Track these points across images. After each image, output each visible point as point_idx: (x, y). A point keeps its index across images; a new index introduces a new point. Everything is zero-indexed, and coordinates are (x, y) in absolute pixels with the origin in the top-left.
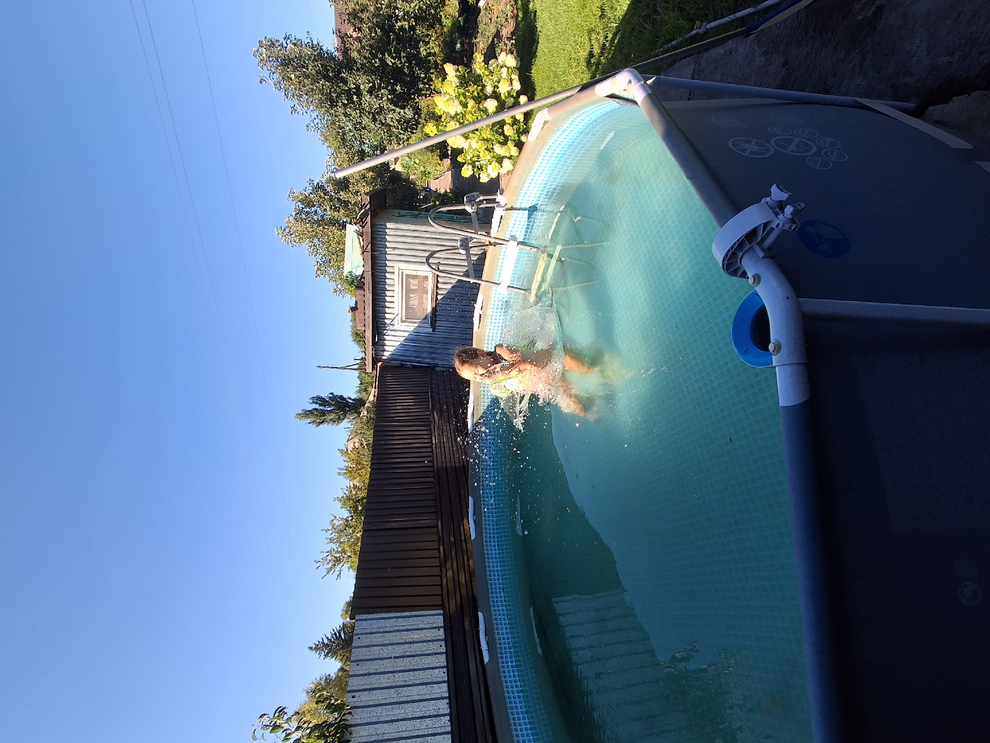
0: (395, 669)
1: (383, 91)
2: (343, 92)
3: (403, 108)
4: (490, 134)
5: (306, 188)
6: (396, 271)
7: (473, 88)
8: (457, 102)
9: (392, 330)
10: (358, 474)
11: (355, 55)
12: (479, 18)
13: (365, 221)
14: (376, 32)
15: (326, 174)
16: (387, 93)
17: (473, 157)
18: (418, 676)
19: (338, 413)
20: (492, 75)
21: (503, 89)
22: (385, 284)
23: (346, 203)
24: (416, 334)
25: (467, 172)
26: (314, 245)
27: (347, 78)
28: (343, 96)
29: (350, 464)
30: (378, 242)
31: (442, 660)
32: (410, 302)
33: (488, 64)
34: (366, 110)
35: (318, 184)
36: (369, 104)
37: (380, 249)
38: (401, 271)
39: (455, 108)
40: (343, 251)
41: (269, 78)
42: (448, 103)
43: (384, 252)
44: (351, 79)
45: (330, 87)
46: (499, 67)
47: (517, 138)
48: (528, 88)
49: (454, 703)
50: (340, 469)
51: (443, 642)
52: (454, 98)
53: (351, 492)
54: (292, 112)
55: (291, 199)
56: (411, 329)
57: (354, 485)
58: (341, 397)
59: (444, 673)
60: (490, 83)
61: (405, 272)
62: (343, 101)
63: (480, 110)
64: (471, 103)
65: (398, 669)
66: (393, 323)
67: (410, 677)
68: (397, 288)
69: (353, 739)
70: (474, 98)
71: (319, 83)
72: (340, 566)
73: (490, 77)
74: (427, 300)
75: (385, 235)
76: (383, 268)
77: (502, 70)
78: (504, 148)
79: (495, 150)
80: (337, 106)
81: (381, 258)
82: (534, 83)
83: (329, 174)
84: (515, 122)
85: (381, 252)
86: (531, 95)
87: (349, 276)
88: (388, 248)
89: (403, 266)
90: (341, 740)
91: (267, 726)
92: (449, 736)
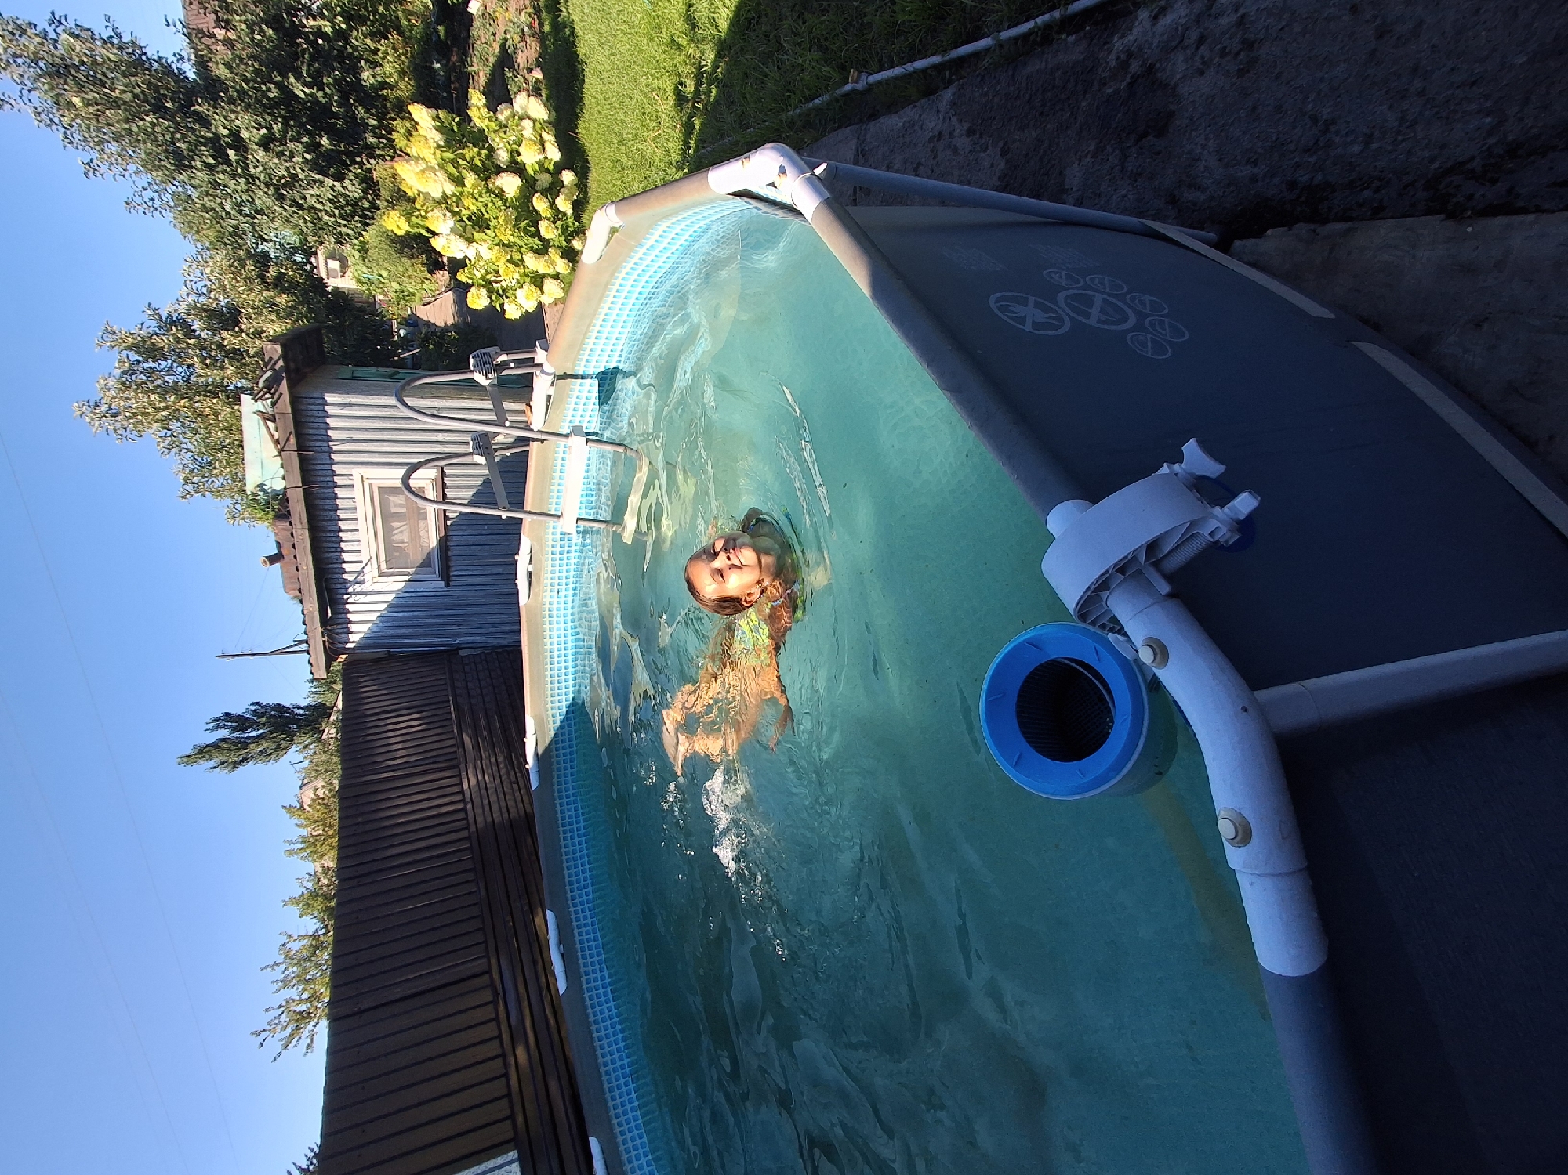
1: (291, 145)
2: (202, 140)
3: (340, 178)
4: (513, 235)
5: (142, 324)
6: (357, 482)
7: (471, 152)
8: (441, 175)
9: (358, 593)
11: (222, 72)
12: (473, 32)
13: (275, 391)
14: (261, 31)
15: (185, 297)
16: (300, 148)
17: (488, 273)
19: (274, 738)
20: (505, 132)
21: (530, 157)
22: (337, 508)
23: (237, 355)
24: (410, 594)
25: (478, 300)
26: (173, 435)
27: (208, 115)
28: (203, 148)
29: (309, 829)
30: (311, 431)
32: (393, 537)
33: (495, 111)
34: (258, 179)
35: (170, 316)
36: (265, 168)
37: (318, 444)
38: (366, 483)
39: (439, 186)
40: (241, 446)
41: (19, 100)
42: (425, 176)
43: (326, 449)
44: (217, 117)
45: (172, 130)
46: (517, 118)
47: (564, 244)
48: (574, 156)
50: (291, 842)
52: (437, 167)
53: (318, 881)
54: (86, 174)
55: (108, 344)
56: (400, 586)
58: (280, 708)
60: (502, 145)
61: (377, 484)
62: (204, 158)
63: (489, 191)
64: (470, 179)
66: (360, 579)
68: (363, 513)
70: (474, 170)
71: (143, 119)
72: (310, 1027)
73: (502, 135)
74: (428, 531)
75: (324, 417)
76: (328, 479)
77: (522, 124)
78: (543, 260)
79: (527, 264)
80: (192, 167)
81: (321, 460)
82: (585, 151)
83: (193, 297)
84: (557, 215)
85: (319, 449)
86: (583, 174)
87: (259, 493)
88: (333, 440)
89: (369, 472)
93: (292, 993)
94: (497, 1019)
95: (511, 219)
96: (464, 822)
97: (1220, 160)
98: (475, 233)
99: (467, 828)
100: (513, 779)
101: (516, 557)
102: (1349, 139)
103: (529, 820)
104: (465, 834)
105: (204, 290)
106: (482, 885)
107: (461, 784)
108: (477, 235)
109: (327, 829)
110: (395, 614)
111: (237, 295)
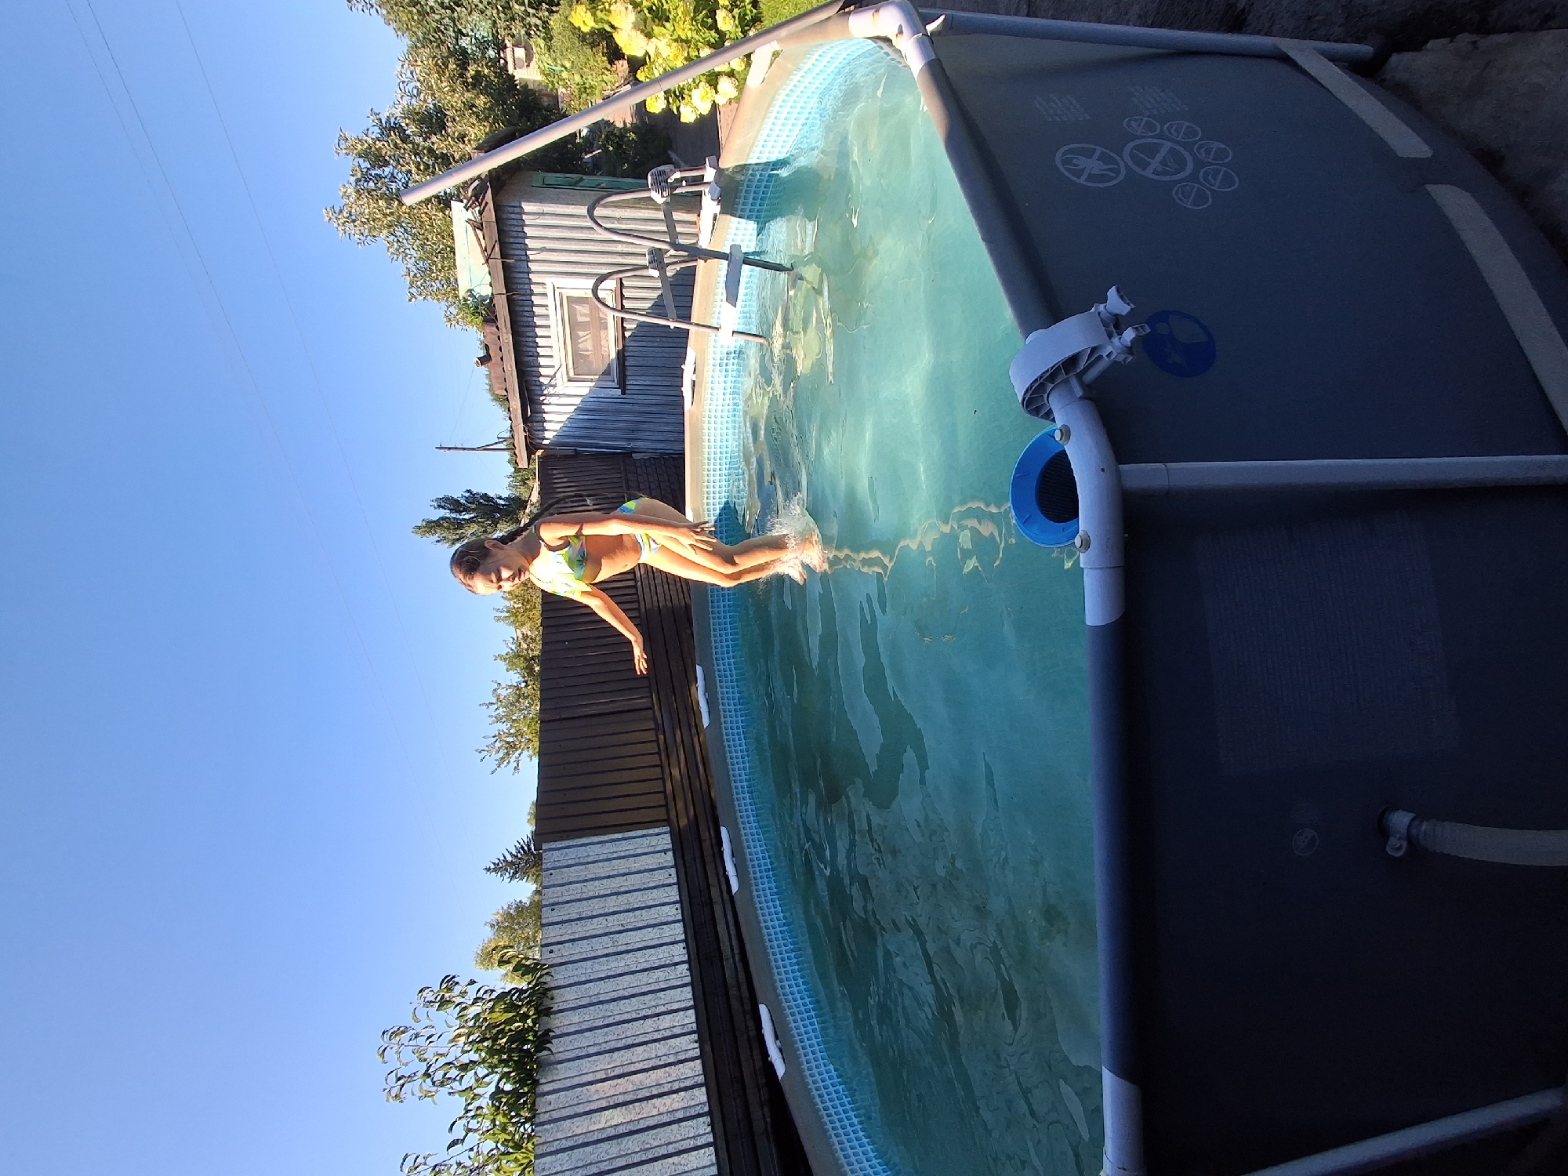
0: (607, 910)
4: (691, 29)
5: (368, 130)
6: (550, 291)
9: (551, 395)
10: (527, 617)
13: (483, 200)
15: (400, 100)
18: (640, 917)
19: (483, 522)
22: (533, 315)
24: (595, 399)
25: (656, 102)
26: (398, 241)
29: (512, 602)
30: (512, 240)
31: (673, 893)
32: (579, 346)
35: (389, 120)
37: (517, 252)
38: (557, 291)
40: (453, 251)
43: (523, 258)
47: (740, 35)
49: (693, 947)
50: (498, 610)
51: (673, 869)
53: (520, 644)
55: (344, 151)
56: (586, 391)
57: (523, 634)
58: (485, 496)
59: (677, 909)
61: (566, 293)
65: (611, 911)
66: (553, 382)
67: (631, 919)
68: (554, 321)
69: (556, 1005)
72: (517, 755)
74: (607, 341)
75: (522, 226)
76: (526, 287)
81: (521, 268)
83: (406, 100)
84: (735, 3)
85: (518, 257)
87: (469, 298)
88: (530, 249)
89: (560, 281)
90: (540, 1008)
91: (431, 1002)
92: (689, 988)
93: (504, 727)
94: (657, 741)
95: (689, 12)
103: (688, 608)
105: (415, 92)
108: (657, 30)
109: (525, 603)
110: (581, 417)
111: (442, 97)
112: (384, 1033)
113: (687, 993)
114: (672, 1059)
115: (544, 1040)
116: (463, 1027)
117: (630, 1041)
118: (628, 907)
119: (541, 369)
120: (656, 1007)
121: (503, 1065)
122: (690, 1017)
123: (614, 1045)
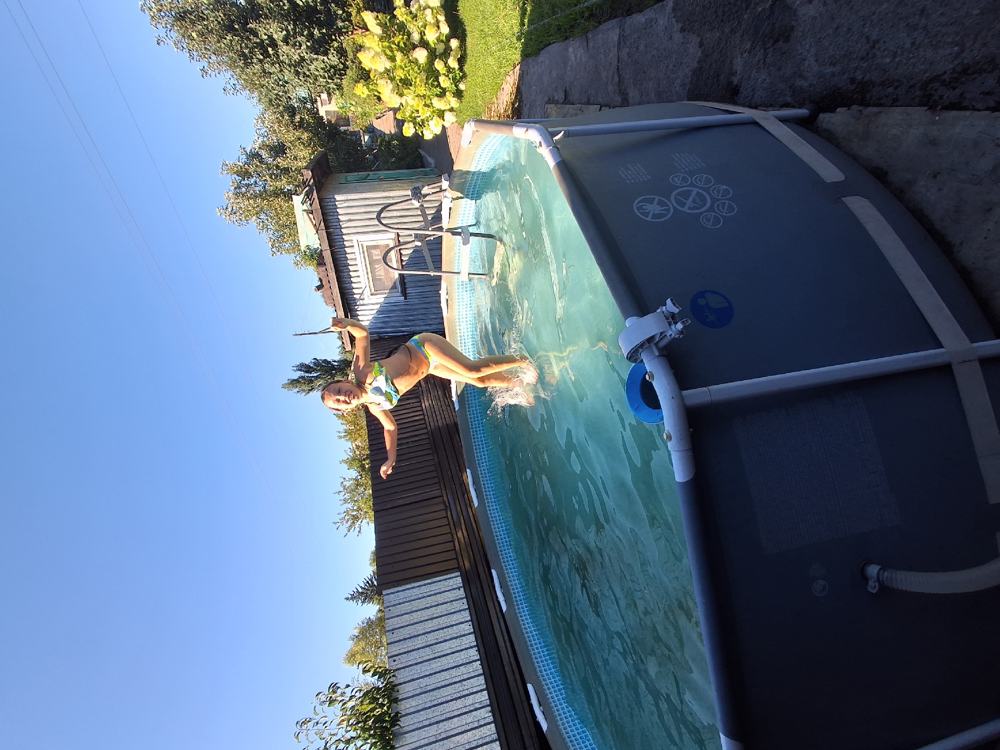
0: (426, 631)
1: (299, 39)
2: (255, 45)
3: (326, 54)
4: (425, 90)
5: (239, 157)
6: (355, 244)
7: (398, 38)
8: (384, 58)
9: (362, 305)
10: (359, 434)
13: (311, 197)
15: (257, 140)
16: (304, 39)
17: (413, 113)
18: (447, 632)
19: (325, 378)
20: (416, 20)
21: (431, 36)
22: (347, 259)
23: (286, 171)
24: (388, 304)
25: (409, 130)
26: (263, 222)
27: (256, 29)
28: (256, 50)
29: (348, 426)
30: (330, 218)
31: (466, 615)
32: (376, 273)
33: (409, 7)
34: (285, 63)
35: (251, 150)
36: (288, 56)
37: (334, 224)
38: (360, 244)
39: (383, 64)
40: (295, 224)
41: (166, 38)
42: (375, 60)
43: (338, 227)
44: (260, 29)
45: (240, 42)
46: (422, 8)
47: (455, 88)
48: (457, 29)
49: (482, 650)
50: (339, 432)
51: (465, 600)
52: (380, 53)
53: (355, 452)
54: (203, 76)
55: (226, 172)
56: (382, 300)
57: (356, 445)
58: (325, 360)
59: (470, 625)
60: (415, 29)
61: (365, 244)
62: (257, 56)
63: (410, 62)
64: (399, 56)
65: (429, 630)
66: (362, 297)
67: (441, 635)
68: (360, 261)
69: (401, 695)
70: (400, 49)
71: (226, 39)
72: (359, 522)
73: (415, 23)
75: (336, 209)
76: (341, 243)
77: (425, 13)
78: (443, 101)
79: (434, 105)
80: (253, 63)
81: (337, 233)
82: (463, 23)
83: (261, 139)
84: (449, 70)
85: (335, 227)
86: (462, 38)
87: (307, 250)
88: (341, 221)
89: (360, 238)
90: (390, 699)
91: (324, 701)
92: (482, 677)
93: (350, 506)
94: (447, 517)
95: (423, 79)
96: (425, 425)
97: (816, 61)
98: (404, 90)
99: (426, 428)
100: (447, 404)
101: (440, 292)
102: (884, 54)
103: (456, 424)
104: (425, 431)
105: (266, 134)
106: (435, 456)
107: (421, 406)
108: (405, 91)
109: (356, 426)
110: (381, 316)
111: (282, 136)
112: (297, 723)
113: (481, 680)
114: (476, 725)
115: (395, 719)
116: (345, 715)
117: (448, 715)
118: (439, 627)
119: (354, 290)
120: (462, 691)
121: (371, 738)
122: (484, 696)
123: (439, 719)
